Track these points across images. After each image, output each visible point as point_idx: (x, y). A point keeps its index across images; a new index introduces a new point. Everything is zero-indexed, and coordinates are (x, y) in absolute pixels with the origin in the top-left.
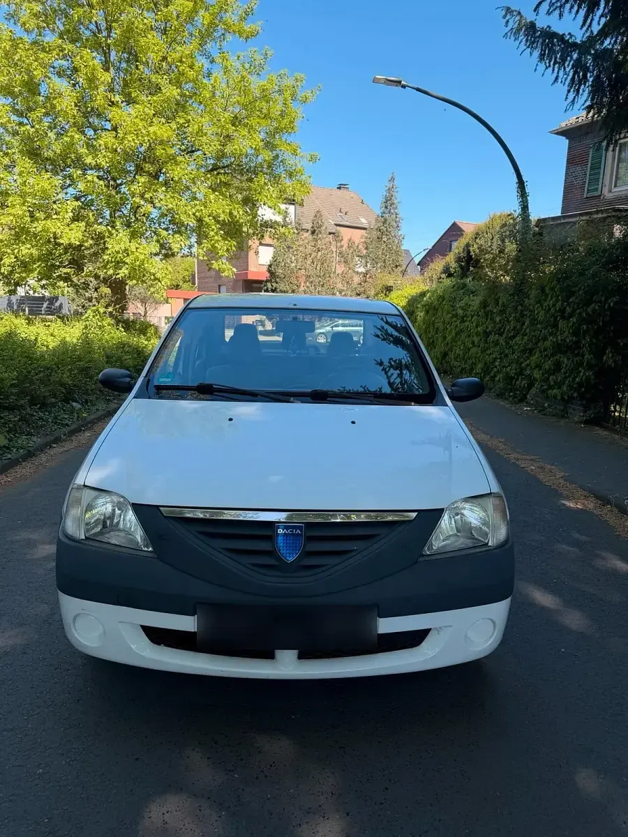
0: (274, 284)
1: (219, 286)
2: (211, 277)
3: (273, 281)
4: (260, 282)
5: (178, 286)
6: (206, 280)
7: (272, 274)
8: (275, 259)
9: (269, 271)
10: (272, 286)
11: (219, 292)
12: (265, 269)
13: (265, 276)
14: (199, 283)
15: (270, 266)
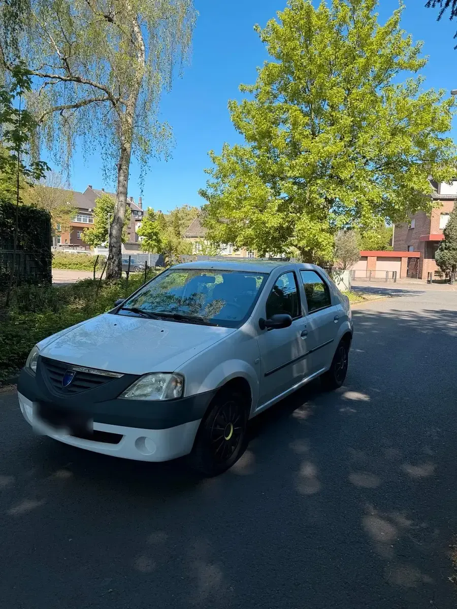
0: (448, 244)
1: (409, 247)
2: (403, 240)
3: (447, 241)
4: (437, 242)
5: (384, 247)
6: (400, 242)
7: (447, 236)
8: (449, 225)
9: (444, 233)
10: (446, 245)
11: (408, 251)
12: (442, 232)
13: (441, 237)
14: (394, 244)
15: (445, 230)
